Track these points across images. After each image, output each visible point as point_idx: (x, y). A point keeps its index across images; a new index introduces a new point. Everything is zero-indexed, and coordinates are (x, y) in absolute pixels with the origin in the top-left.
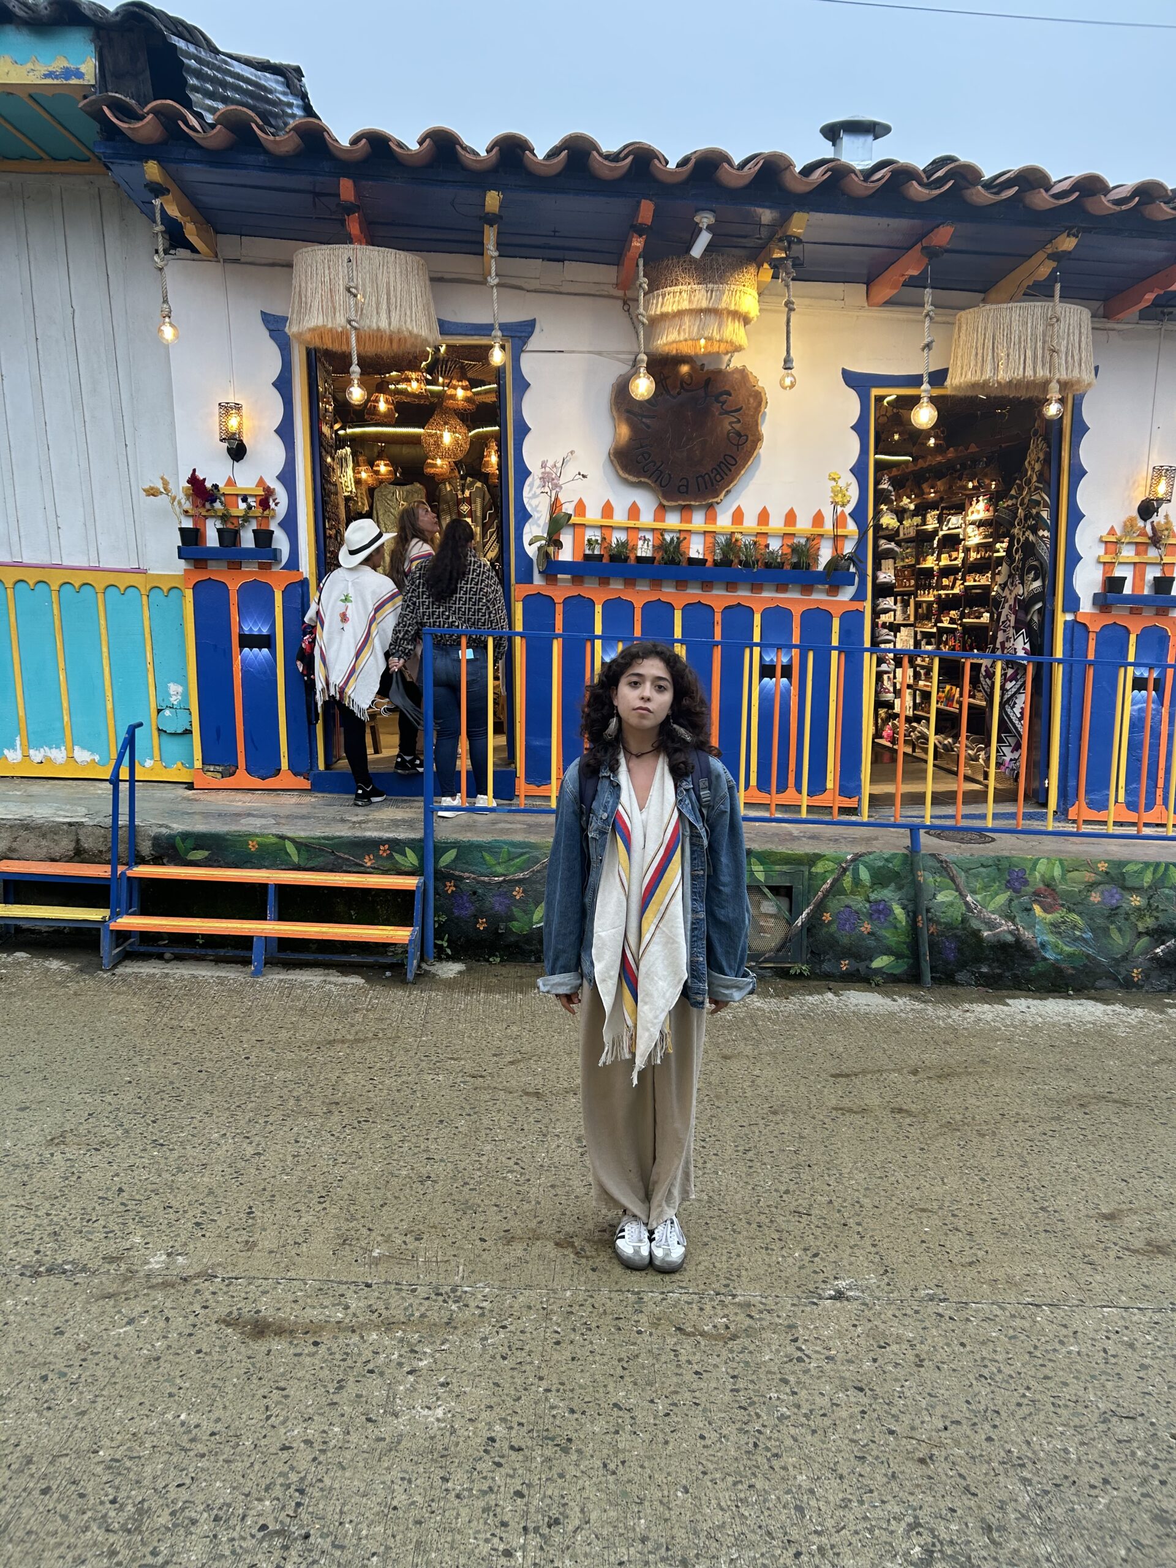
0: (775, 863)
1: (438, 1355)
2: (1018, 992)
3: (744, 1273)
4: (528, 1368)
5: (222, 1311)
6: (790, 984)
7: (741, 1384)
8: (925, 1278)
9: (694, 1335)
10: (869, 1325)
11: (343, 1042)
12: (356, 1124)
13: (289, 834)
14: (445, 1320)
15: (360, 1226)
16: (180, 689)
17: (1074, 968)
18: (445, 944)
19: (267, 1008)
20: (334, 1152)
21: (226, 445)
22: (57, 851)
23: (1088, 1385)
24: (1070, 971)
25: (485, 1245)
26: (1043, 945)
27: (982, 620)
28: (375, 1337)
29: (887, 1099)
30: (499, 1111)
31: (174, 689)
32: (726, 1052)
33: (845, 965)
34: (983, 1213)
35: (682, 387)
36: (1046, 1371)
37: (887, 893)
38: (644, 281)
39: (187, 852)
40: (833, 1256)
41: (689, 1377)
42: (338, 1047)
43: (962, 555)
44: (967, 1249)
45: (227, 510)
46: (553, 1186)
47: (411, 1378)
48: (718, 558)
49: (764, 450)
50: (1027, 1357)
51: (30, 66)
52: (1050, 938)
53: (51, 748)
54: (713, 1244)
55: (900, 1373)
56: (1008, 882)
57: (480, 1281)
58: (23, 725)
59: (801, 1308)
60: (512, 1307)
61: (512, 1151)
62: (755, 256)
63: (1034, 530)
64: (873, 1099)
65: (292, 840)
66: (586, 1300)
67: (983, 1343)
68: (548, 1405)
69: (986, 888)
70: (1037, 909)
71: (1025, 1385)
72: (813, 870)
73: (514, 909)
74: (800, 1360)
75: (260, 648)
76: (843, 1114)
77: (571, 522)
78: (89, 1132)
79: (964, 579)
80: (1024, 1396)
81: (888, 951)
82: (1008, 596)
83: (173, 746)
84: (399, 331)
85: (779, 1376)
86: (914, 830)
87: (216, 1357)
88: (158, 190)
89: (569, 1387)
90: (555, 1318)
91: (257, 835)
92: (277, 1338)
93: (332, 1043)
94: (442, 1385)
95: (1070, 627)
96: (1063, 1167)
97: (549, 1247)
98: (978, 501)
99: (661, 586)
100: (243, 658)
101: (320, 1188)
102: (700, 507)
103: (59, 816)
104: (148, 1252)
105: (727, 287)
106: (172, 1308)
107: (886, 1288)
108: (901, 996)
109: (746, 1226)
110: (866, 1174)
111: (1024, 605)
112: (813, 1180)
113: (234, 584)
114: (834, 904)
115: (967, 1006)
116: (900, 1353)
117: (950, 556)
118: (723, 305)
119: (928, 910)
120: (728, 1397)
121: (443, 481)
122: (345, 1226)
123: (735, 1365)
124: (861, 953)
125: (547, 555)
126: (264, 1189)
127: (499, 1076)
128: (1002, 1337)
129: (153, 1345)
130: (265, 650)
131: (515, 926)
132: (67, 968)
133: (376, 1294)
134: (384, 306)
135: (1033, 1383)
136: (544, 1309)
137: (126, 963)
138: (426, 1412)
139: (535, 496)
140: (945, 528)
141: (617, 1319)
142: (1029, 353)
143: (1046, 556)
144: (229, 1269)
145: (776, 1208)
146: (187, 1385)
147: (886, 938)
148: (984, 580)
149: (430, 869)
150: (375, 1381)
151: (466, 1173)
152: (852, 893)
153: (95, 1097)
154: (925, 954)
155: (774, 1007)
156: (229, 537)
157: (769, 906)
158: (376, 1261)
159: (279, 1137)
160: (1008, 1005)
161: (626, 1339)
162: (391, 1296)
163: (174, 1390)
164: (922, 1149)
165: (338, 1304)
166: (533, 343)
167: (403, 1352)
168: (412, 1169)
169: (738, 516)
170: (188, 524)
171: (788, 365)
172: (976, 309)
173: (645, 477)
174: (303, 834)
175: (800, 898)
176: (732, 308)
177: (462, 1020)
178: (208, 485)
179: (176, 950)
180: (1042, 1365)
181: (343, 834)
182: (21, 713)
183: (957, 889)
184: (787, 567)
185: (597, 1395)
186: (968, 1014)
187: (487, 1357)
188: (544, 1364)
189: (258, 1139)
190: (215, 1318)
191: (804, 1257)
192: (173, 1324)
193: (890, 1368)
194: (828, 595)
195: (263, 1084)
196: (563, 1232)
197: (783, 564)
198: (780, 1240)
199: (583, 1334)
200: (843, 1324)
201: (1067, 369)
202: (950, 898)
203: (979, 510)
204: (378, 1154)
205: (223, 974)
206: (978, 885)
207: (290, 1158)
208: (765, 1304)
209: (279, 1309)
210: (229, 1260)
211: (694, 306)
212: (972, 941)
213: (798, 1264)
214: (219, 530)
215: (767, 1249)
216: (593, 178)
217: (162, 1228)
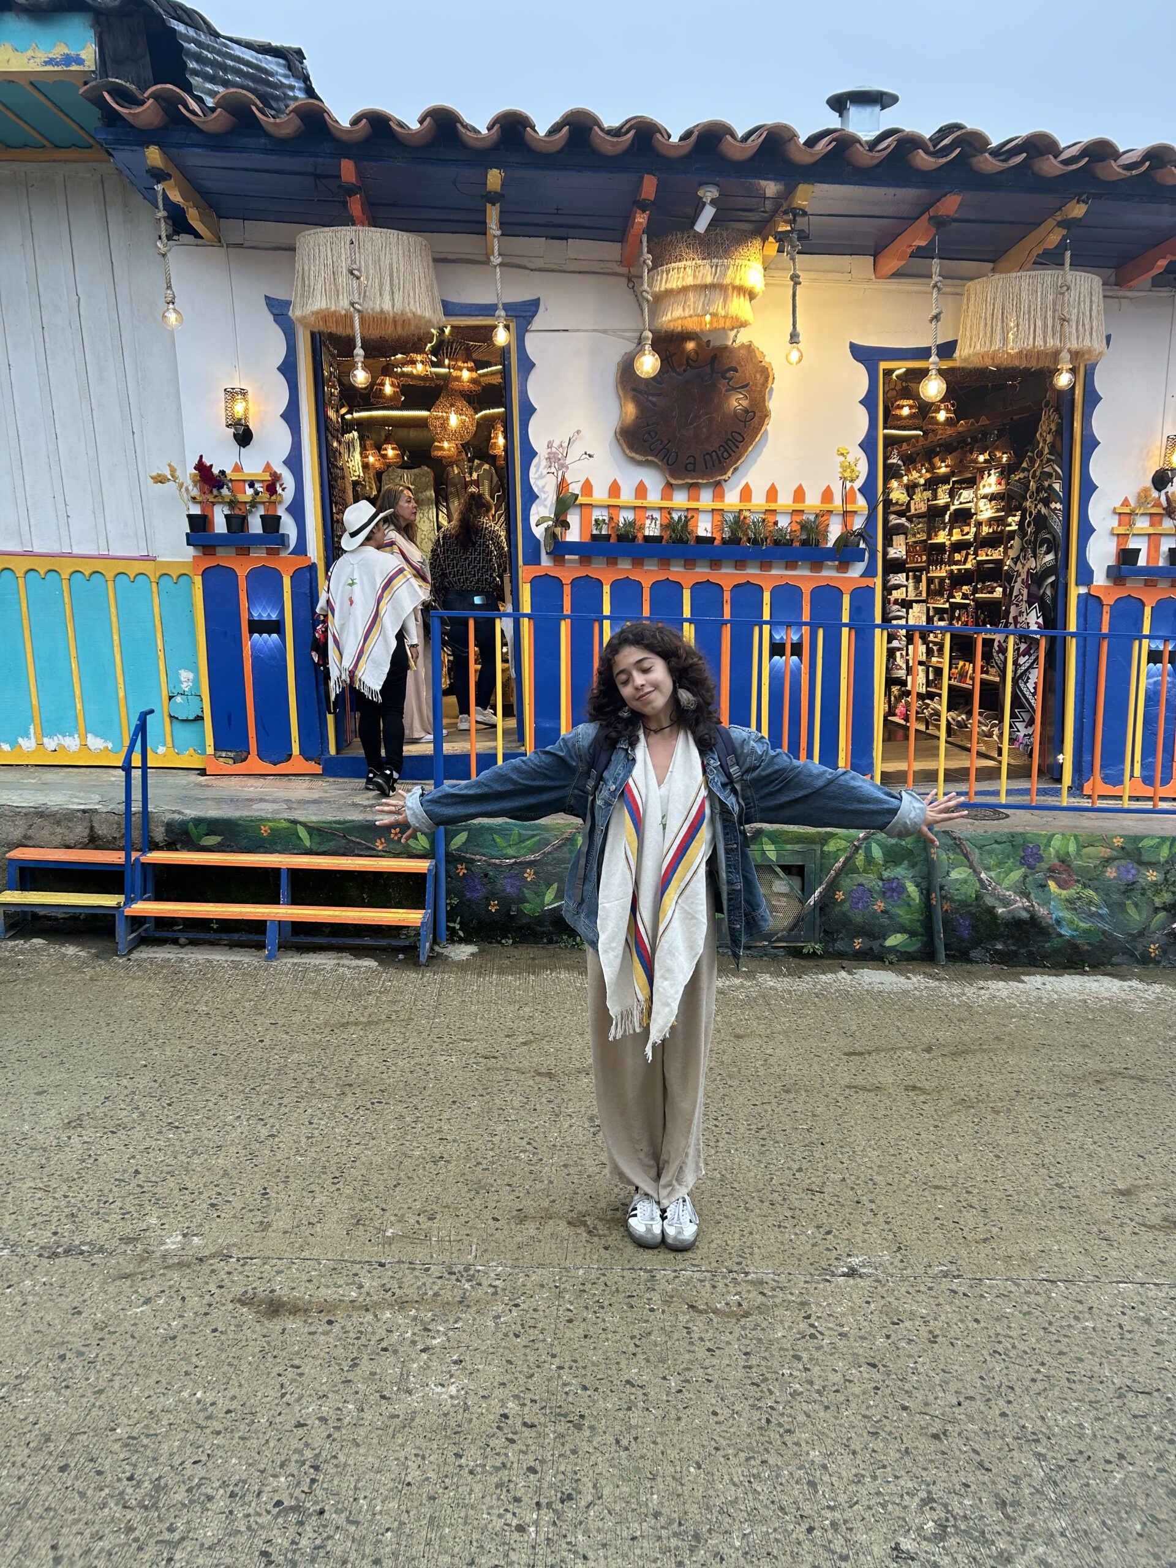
0: (786, 842)
1: (451, 1333)
2: (1033, 969)
3: (756, 1250)
4: (540, 1345)
5: (237, 1291)
6: (803, 963)
7: (754, 1361)
8: (939, 1255)
9: (706, 1312)
10: (883, 1302)
11: (356, 1024)
12: (369, 1106)
13: (301, 819)
14: (458, 1299)
15: (373, 1207)
16: (191, 675)
17: (1089, 944)
18: (458, 927)
19: (281, 992)
20: (347, 1133)
21: (232, 430)
22: (71, 838)
23: (1103, 1360)
24: (1086, 947)
25: (498, 1225)
26: (1058, 922)
27: (995, 595)
28: (389, 1315)
29: (901, 1077)
30: (511, 1091)
31: (185, 675)
32: (738, 1030)
33: (858, 944)
34: (997, 1190)
35: (688, 364)
36: (1062, 1347)
37: (901, 872)
38: (648, 258)
39: (200, 838)
40: (846, 1233)
41: (701, 1353)
42: (351, 1029)
43: (974, 530)
44: (981, 1225)
45: (234, 496)
46: (565, 1166)
47: (425, 1356)
48: (726, 535)
49: (771, 426)
50: (1042, 1332)
51: (30, 53)
52: (1066, 914)
53: (64, 736)
54: (726, 1222)
55: (914, 1349)
56: (1023, 858)
57: (493, 1260)
58: (36, 714)
59: (814, 1285)
60: (524, 1286)
61: (524, 1131)
62: (761, 230)
63: (1046, 503)
64: (887, 1077)
65: (304, 825)
66: (598, 1279)
67: (997, 1319)
68: (560, 1382)
69: (1000, 864)
70: (1052, 885)
71: (1040, 1360)
72: (825, 848)
73: (526, 891)
74: (812, 1336)
75: (270, 633)
76: (857, 1092)
77: (578, 502)
78: (106, 1115)
79: (976, 554)
80: (1038, 1371)
81: (902, 930)
82: (1021, 570)
83: (185, 733)
84: (403, 313)
85: (791, 1353)
87: (231, 1335)
88: (159, 176)
89: (581, 1364)
90: (567, 1297)
91: (269, 821)
92: (291, 1317)
93: (345, 1025)
94: (455, 1362)
95: (1084, 600)
96: (1078, 1144)
97: (563, 1228)
98: (989, 475)
99: (669, 565)
100: (252, 643)
101: (333, 1169)
102: (707, 485)
103: (73, 803)
104: (164, 1233)
105: (732, 262)
106: (188, 1288)
107: (900, 1265)
108: (914, 973)
109: (760, 1204)
110: (879, 1151)
111: (1036, 579)
112: (826, 1158)
113: (242, 569)
114: (848, 882)
115: (982, 983)
116: (913, 1329)
117: (962, 531)
118: (727, 281)
119: (942, 888)
120: (740, 1374)
121: (451, 464)
122: (359, 1206)
123: (747, 1342)
124: (874, 932)
125: (554, 535)
126: (279, 1171)
127: (511, 1057)
128: (1017, 1313)
129: (169, 1325)
130: (275, 636)
131: (527, 907)
132: (83, 954)
133: (390, 1273)
134: (388, 288)
135: (1047, 1359)
136: (556, 1287)
137: (142, 948)
138: (439, 1389)
139: (541, 477)
140: (956, 502)
141: (629, 1296)
142: (1039, 323)
143: (1058, 528)
144: (244, 1249)
145: (789, 1185)
146: (203, 1363)
147: (899, 916)
148: (996, 554)
149: (441, 852)
150: (389, 1359)
151: (479, 1153)
152: (865, 871)
153: (111, 1081)
154: (939, 932)
155: (786, 986)
156: (238, 523)
157: (781, 885)
158: (390, 1241)
159: (293, 1119)
160: (1023, 982)
161: (639, 1317)
162: (404, 1275)
163: (190, 1369)
164: (936, 1126)
165: (351, 1284)
166: (537, 323)
167: (416, 1331)
168: (426, 1150)
169: (746, 494)
170: (196, 510)
171: (794, 338)
172: (984, 279)
173: (652, 455)
174: (314, 818)
175: (812, 877)
176: (737, 282)
177: (475, 1002)
178: (215, 471)
179: (191, 935)
180: (1057, 1341)
181: (354, 818)
182: (35, 702)
183: (971, 866)
184: (797, 544)
185: (610, 1373)
186: (983, 992)
187: (500, 1335)
188: (556, 1342)
189: (272, 1120)
190: (230, 1297)
191: (817, 1235)
192: (189, 1303)
193: (903, 1344)
194: (838, 572)
195: (276, 1066)
196: (576, 1211)
197: (792, 540)
198: (793, 1218)
199: (595, 1312)
200: (857, 1301)
201: (1078, 338)
202: (964, 876)
203: (991, 484)
204: (391, 1135)
205: (238, 959)
206: (992, 862)
207: (304, 1140)
208: (777, 1282)
209: (293, 1289)
210: (244, 1240)
211: (698, 282)
212: (987, 918)
213: (811, 1242)
214: (226, 516)
215: (780, 1226)
216: (595, 153)
217: (178, 1208)
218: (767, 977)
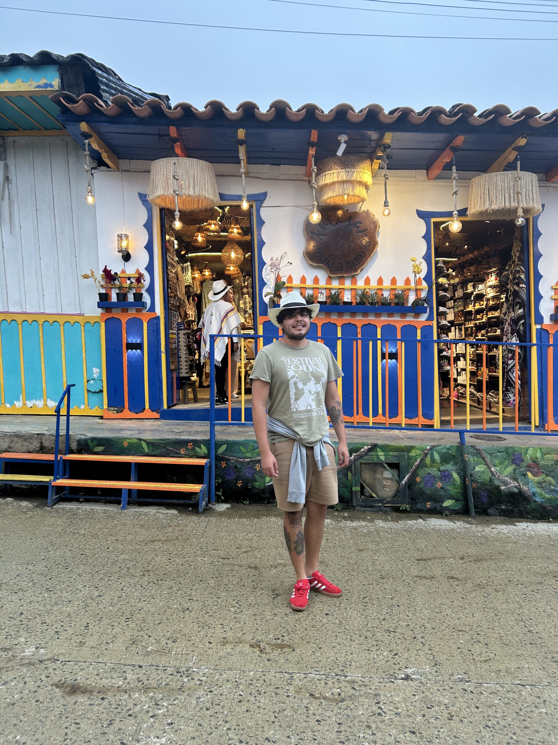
0: (390, 451)
1: (170, 707)
2: (522, 519)
3: (353, 663)
4: (220, 715)
5: (56, 679)
6: (400, 515)
7: (343, 728)
8: (459, 669)
9: (319, 698)
10: (423, 695)
11: (159, 541)
12: (156, 581)
13: (144, 438)
14: (179, 687)
15: (144, 635)
16: (98, 370)
17: (552, 506)
18: (221, 494)
19: (125, 525)
20: (140, 595)
21: (121, 254)
22: (31, 448)
23: (551, 732)
24: (550, 508)
25: (211, 646)
26: (534, 494)
27: (497, 333)
28: (137, 696)
29: (446, 572)
30: (233, 576)
31: (96, 370)
32: (361, 547)
33: (429, 505)
34: (495, 633)
35: (338, 221)
36: (526, 723)
37: (449, 467)
38: (315, 168)
39: (94, 447)
40: (406, 655)
41: (313, 723)
42: (156, 543)
43: (485, 303)
44: (484, 652)
45: (121, 284)
46: (254, 615)
47: (152, 720)
48: (358, 301)
49: (379, 249)
50: (515, 715)
51: (29, 83)
52: (537, 490)
53: (36, 400)
54: (338, 647)
55: (438, 723)
56: (513, 460)
57: (203, 665)
58: (24, 389)
59: (384, 684)
60: (218, 680)
61: (236, 596)
62: (371, 157)
63: (518, 284)
64: (438, 572)
65: (145, 441)
66: (261, 677)
67: (490, 707)
68: (227, 738)
69: (501, 463)
70: (529, 474)
71: (513, 731)
72: (410, 454)
73: (256, 476)
74: (380, 714)
75: (136, 349)
76: (421, 579)
77: (285, 286)
78: (15, 584)
79: (487, 314)
80: (512, 738)
81: (451, 497)
82: (507, 319)
83: (94, 398)
84: (199, 196)
85: (366, 724)
86: (462, 433)
87: (46, 704)
88: (87, 136)
89: (242, 727)
90: (241, 687)
91: (128, 439)
92: (82, 695)
93: (153, 541)
94: (169, 724)
95: (540, 332)
96: (542, 609)
97: (247, 648)
98: (492, 276)
99: (330, 315)
100: (128, 354)
101: (128, 614)
102: (348, 277)
103: (34, 431)
104: (26, 646)
105: (356, 170)
106: (30, 677)
107: (435, 674)
108: (458, 520)
109: (359, 637)
110: (430, 610)
111: (515, 322)
112: (400, 613)
113: (124, 319)
114: (422, 472)
115: (494, 526)
116: (439, 711)
117: (480, 304)
118: (354, 178)
119: (471, 476)
120: (334, 736)
121: (235, 278)
122: (136, 633)
123: (341, 717)
124: (437, 499)
125: (274, 301)
126: (98, 614)
127: (237, 559)
128: (501, 703)
129: (13, 697)
130: (139, 351)
131: (257, 484)
132: (30, 505)
133: (144, 671)
134: (192, 185)
135: (518, 731)
136: (236, 681)
137: (61, 503)
138: (156, 740)
139: (268, 274)
140: (476, 291)
141: (277, 688)
142: (507, 195)
143: (524, 297)
144: (67, 656)
145: (377, 628)
146: (26, 719)
147: (449, 490)
148: (496, 314)
149: (213, 455)
150: (132, 720)
151: (209, 607)
152: (431, 466)
153: (23, 567)
154: (471, 499)
155: (389, 526)
156: (122, 297)
157: (388, 474)
158: (148, 654)
159: (113, 587)
160: (516, 525)
161: (280, 700)
162: (152, 673)
163: (17, 722)
164: (463, 598)
165: (121, 677)
166: (266, 203)
167: (151, 705)
168: (180, 605)
169: (367, 281)
170: (103, 291)
171: (386, 204)
172: (479, 177)
173: (321, 263)
174: (150, 438)
175: (404, 469)
176: (358, 179)
177: (224, 531)
178: (113, 273)
179: (86, 497)
180: (524, 720)
181: (170, 437)
182: (23, 383)
183: (486, 464)
184: (393, 305)
185: (257, 733)
186: (494, 530)
187: (198, 709)
188: (230, 714)
189: (102, 588)
190: (51, 683)
191: (389, 655)
192: (27, 686)
193: (432, 720)
194: (414, 318)
195: (112, 561)
196: (256, 639)
197: (391, 303)
198: (377, 645)
199: (255, 697)
200: (407, 694)
201: (526, 202)
202: (483, 469)
203: (492, 280)
204: (164, 596)
205: (107, 508)
206: (497, 462)
207: (116, 598)
208: (363, 682)
209: (88, 679)
210: (68, 651)
211: (340, 179)
212: (495, 491)
213: (385, 659)
214: (117, 294)
215: (368, 650)
216: (289, 121)
217: (37, 634)
218: (380, 521)
